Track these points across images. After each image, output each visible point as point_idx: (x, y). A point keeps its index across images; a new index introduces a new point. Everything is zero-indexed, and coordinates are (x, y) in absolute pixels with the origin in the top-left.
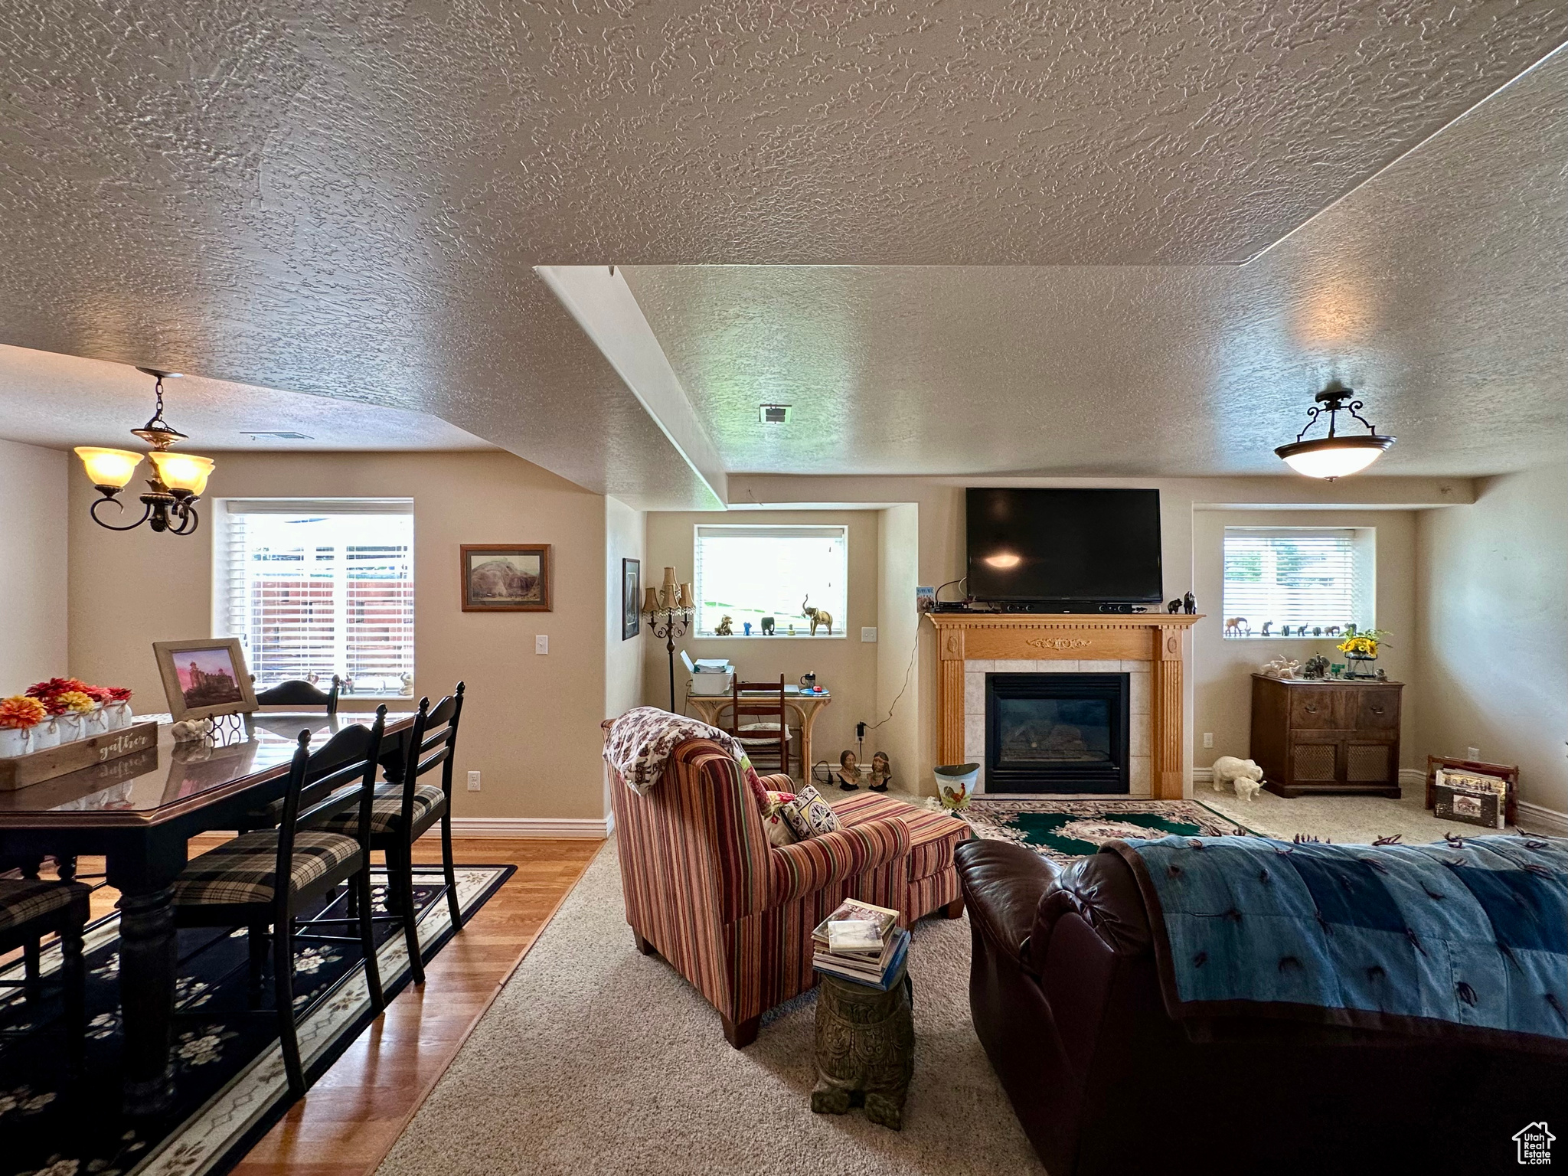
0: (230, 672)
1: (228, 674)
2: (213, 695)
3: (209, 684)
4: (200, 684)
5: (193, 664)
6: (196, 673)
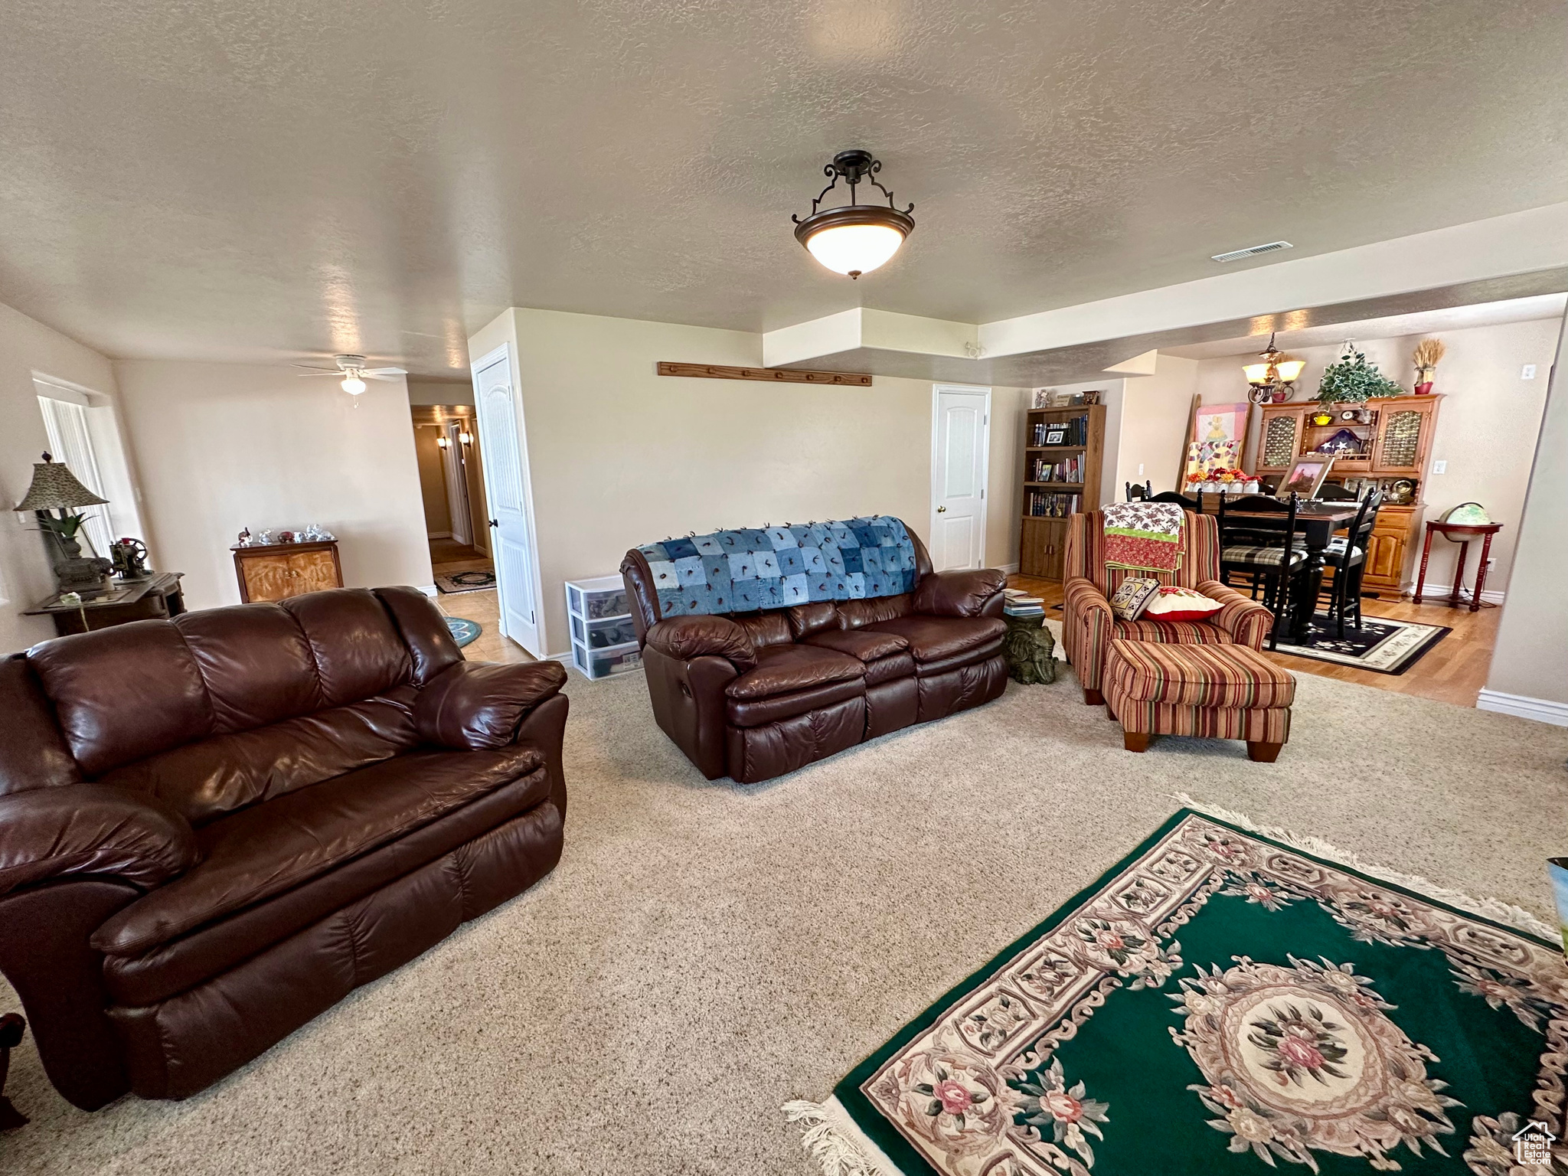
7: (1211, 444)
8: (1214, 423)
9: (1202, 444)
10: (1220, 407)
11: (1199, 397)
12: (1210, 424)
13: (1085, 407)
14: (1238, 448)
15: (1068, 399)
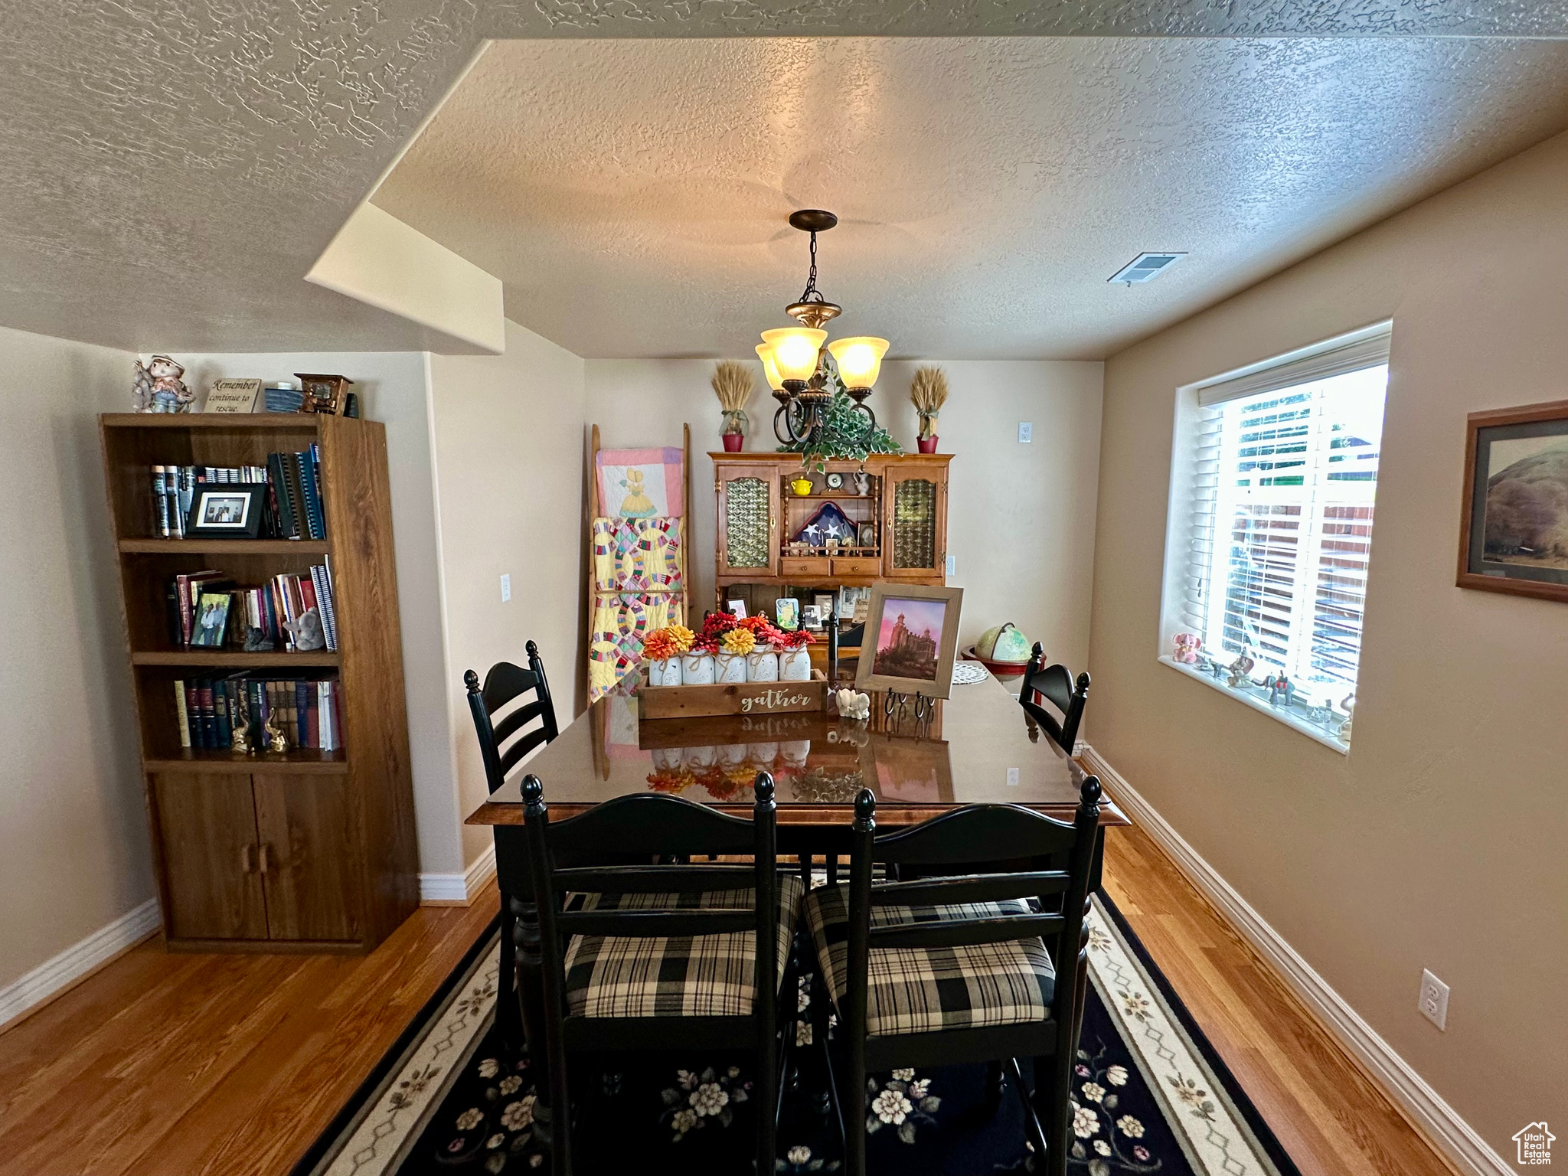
0: (936, 637)
1: (934, 638)
2: (907, 663)
3: (908, 646)
4: (898, 646)
5: (902, 617)
6: (900, 629)
7: (631, 522)
8: (629, 482)
9: (616, 523)
10: (635, 453)
11: (595, 429)
12: (623, 483)
13: (308, 421)
14: (677, 531)
15: (252, 393)
